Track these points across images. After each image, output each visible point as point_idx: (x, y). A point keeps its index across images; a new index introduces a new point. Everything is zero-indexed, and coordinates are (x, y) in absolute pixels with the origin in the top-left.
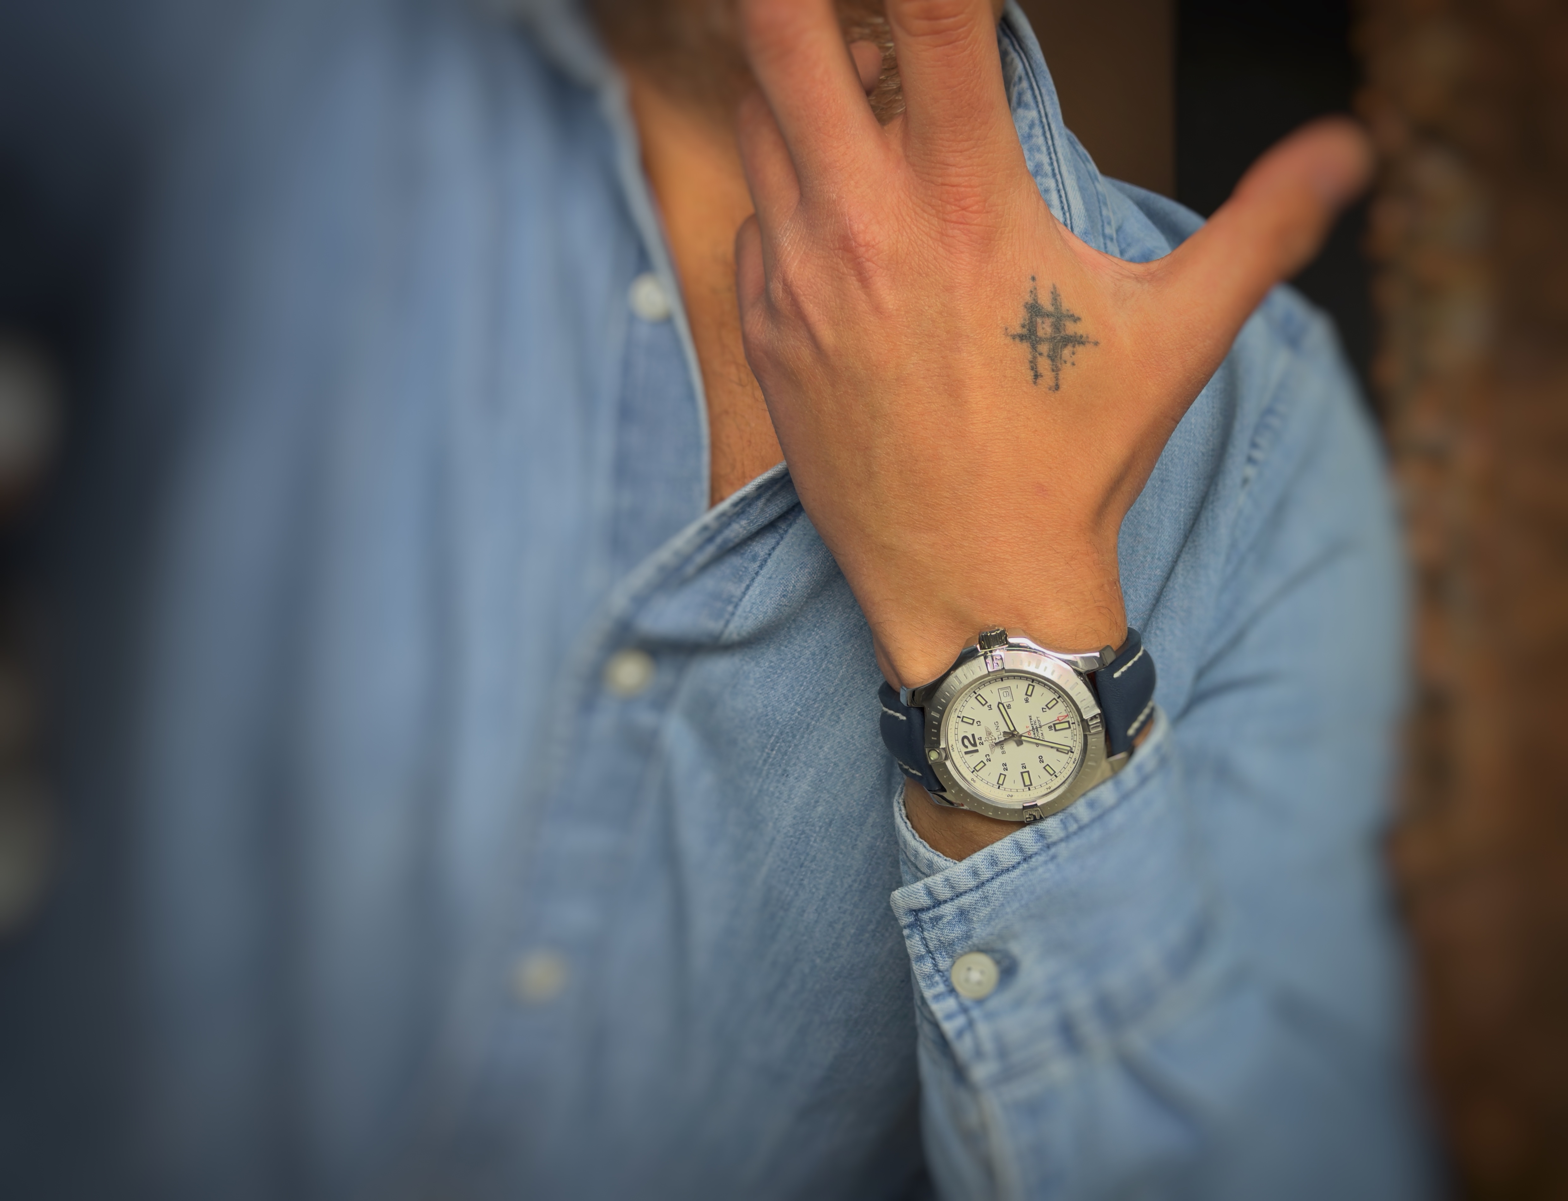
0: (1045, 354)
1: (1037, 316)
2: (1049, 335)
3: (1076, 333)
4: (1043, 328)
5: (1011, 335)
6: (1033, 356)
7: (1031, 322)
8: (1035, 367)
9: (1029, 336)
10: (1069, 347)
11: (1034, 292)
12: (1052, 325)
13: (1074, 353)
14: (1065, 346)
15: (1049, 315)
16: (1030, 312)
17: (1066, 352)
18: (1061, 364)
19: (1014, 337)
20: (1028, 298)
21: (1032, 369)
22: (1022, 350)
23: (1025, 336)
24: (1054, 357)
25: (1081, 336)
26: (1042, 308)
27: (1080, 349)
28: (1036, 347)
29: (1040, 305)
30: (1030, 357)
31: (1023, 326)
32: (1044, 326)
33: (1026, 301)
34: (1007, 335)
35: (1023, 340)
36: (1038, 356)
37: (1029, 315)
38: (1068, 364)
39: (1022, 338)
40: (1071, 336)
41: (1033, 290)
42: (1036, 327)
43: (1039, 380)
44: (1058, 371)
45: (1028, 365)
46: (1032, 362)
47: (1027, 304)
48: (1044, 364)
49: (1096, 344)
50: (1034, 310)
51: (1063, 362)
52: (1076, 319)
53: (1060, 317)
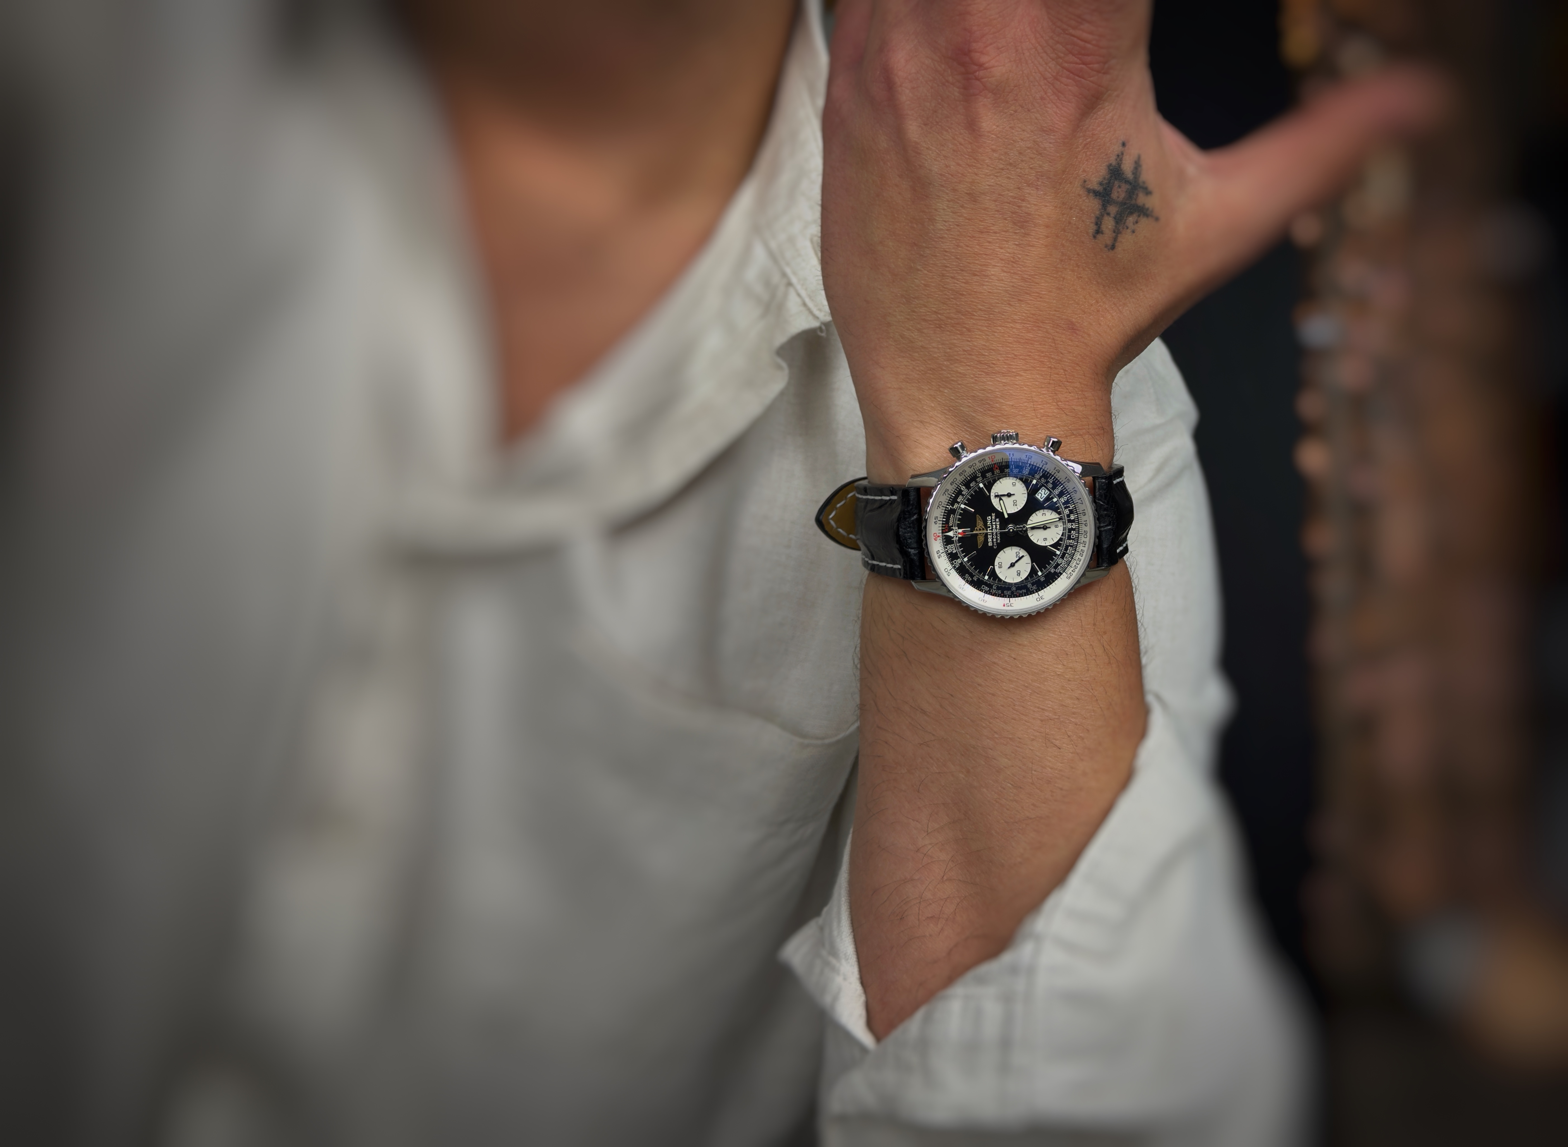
0: (1112, 215)
1: (1116, 179)
2: (1121, 199)
3: (1144, 205)
4: (1118, 192)
5: (1087, 189)
6: (1101, 213)
7: (1109, 183)
8: (1099, 223)
9: (1103, 195)
10: (1135, 215)
11: (1120, 157)
12: (1126, 191)
13: (1137, 222)
14: (1131, 213)
15: (1127, 182)
16: (1111, 173)
17: (1131, 220)
18: (1123, 228)
19: (1089, 191)
20: (1113, 160)
21: (1097, 224)
22: (1093, 205)
23: (1100, 194)
24: (1119, 220)
25: (1148, 209)
26: (1123, 174)
27: (1144, 221)
28: (1106, 206)
29: (1122, 170)
30: (1098, 213)
31: (1101, 184)
32: (1120, 190)
33: (1110, 162)
34: (1084, 187)
35: (1096, 195)
36: (1105, 215)
37: (1109, 175)
38: (1129, 231)
39: (1096, 193)
40: (1140, 207)
41: (1120, 155)
42: (1111, 189)
43: (1099, 236)
44: (1118, 234)
45: (1093, 220)
46: (1098, 218)
47: (1111, 165)
48: (1108, 224)
49: (1157, 219)
50: (1115, 172)
51: (1126, 228)
52: (1148, 193)
53: (1136, 186)
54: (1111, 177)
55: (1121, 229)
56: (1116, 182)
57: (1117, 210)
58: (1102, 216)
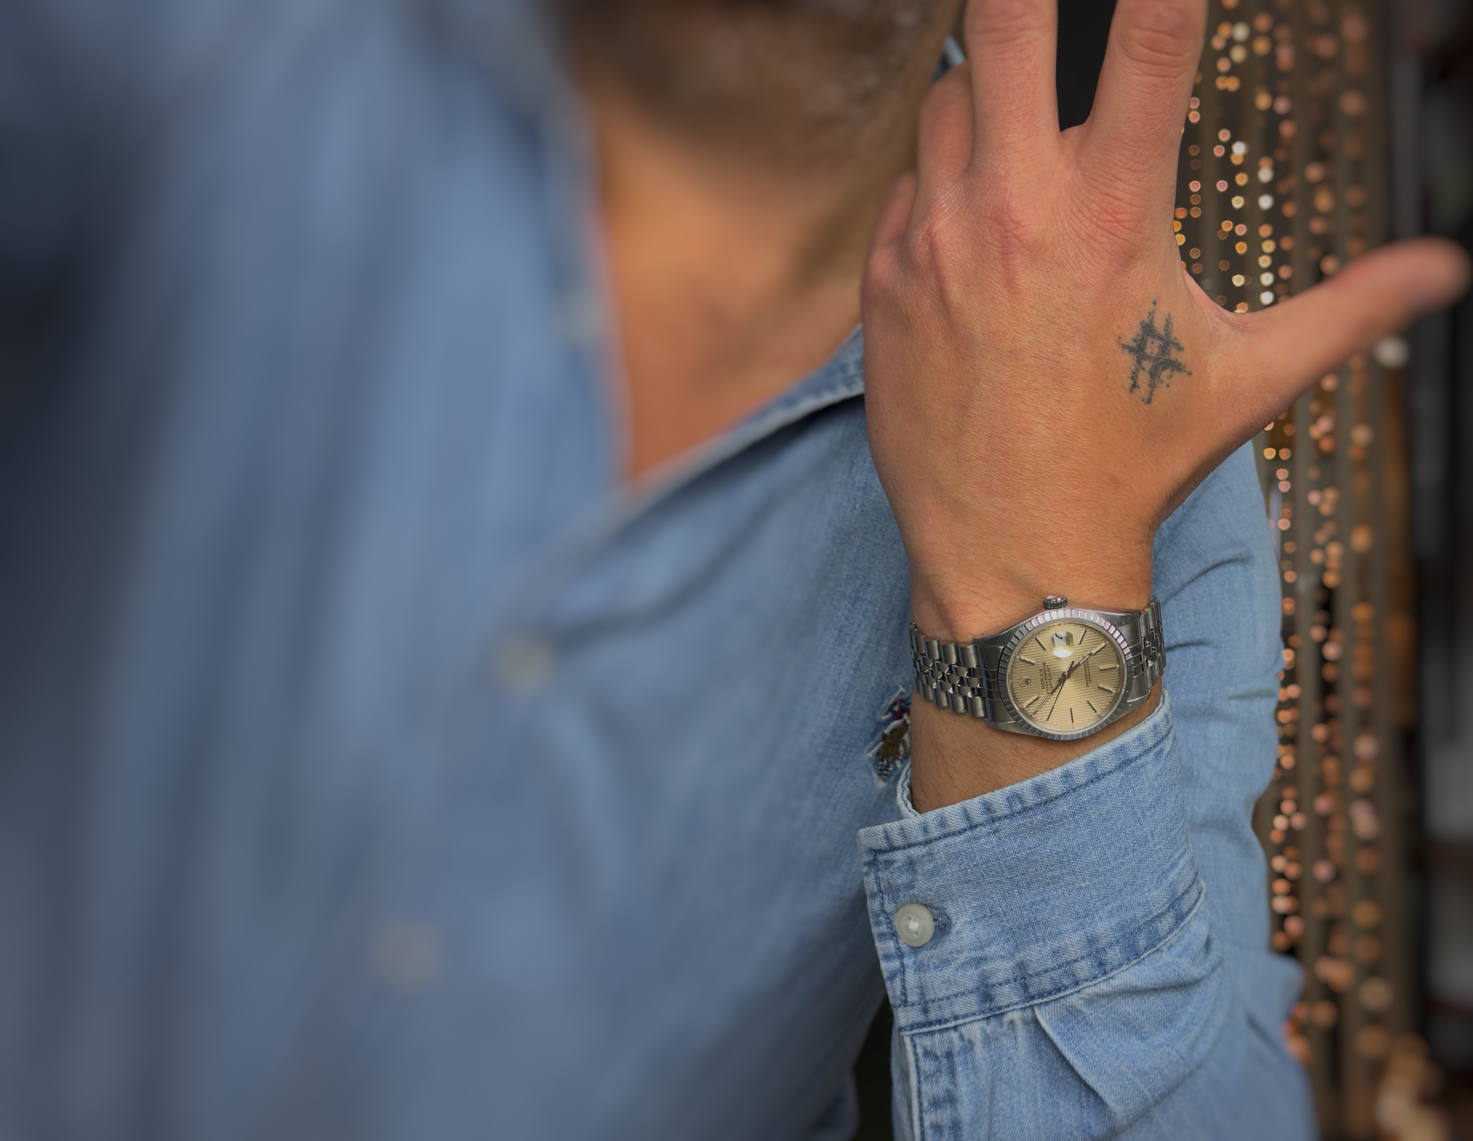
0: (1147, 370)
1: (1149, 335)
2: (1155, 355)
3: (1177, 360)
4: (1151, 348)
5: (1122, 345)
6: (1136, 368)
7: (1143, 339)
8: (1135, 378)
9: (1138, 350)
10: (1168, 370)
11: (1151, 314)
12: (1160, 347)
13: (1171, 377)
14: (1165, 368)
15: (1159, 338)
16: (1143, 330)
17: (1165, 374)
18: (1158, 382)
19: (1124, 347)
20: (1145, 318)
21: (1132, 378)
22: (1128, 360)
23: (1134, 349)
24: (1154, 374)
25: (1180, 364)
26: (1155, 330)
27: (1177, 375)
28: (1141, 362)
29: (1154, 327)
30: (1133, 368)
31: (1135, 340)
32: (1152, 346)
33: (1143, 320)
34: (1119, 343)
35: (1131, 351)
36: (1141, 369)
37: (1142, 332)
38: (1164, 385)
39: (1131, 349)
40: (1173, 362)
41: (1151, 312)
42: (1145, 344)
43: (1136, 390)
44: (1153, 387)
45: (1130, 374)
46: (1133, 373)
47: (1143, 322)
48: (1144, 378)
49: (1190, 374)
50: (1148, 329)
51: (1160, 382)
52: (1180, 349)
53: (1168, 343)
54: (1144, 333)
55: (1157, 383)
56: (1149, 339)
57: (1151, 365)
58: (1138, 370)
